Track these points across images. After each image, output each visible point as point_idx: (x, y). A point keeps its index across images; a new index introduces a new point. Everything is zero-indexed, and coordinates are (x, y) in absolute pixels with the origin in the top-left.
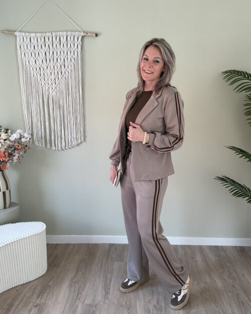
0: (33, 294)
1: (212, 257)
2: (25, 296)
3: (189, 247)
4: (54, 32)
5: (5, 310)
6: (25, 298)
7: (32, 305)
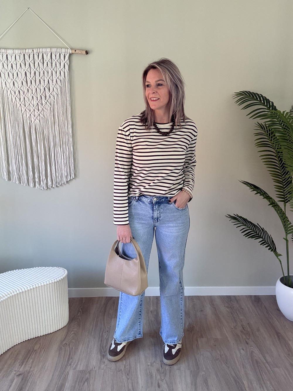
4: (35, 48)
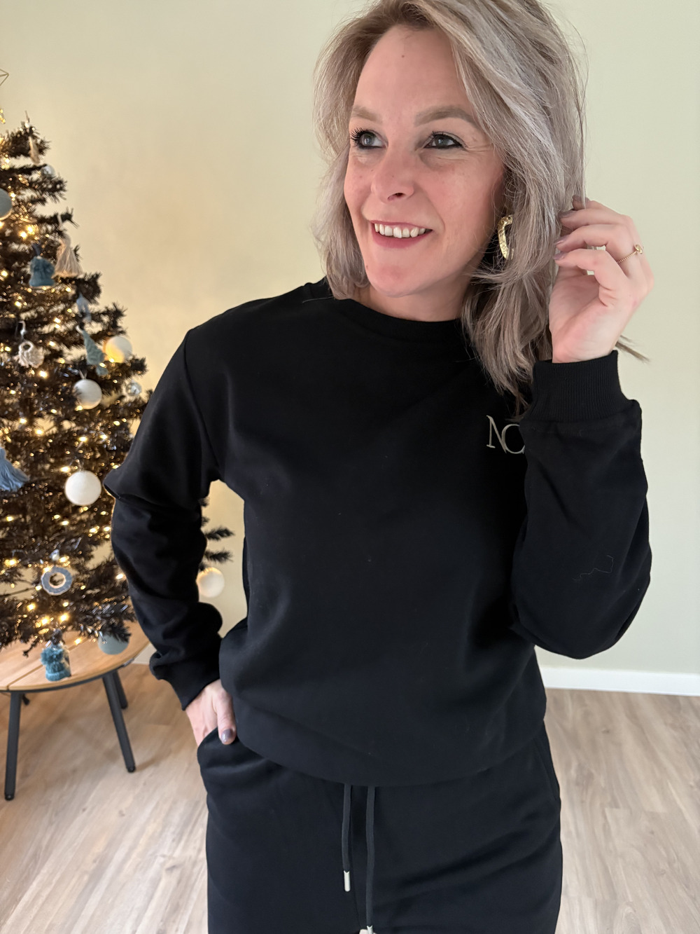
0: (165, 826)
1: (664, 732)
2: (142, 832)
3: (596, 695)
5: (86, 878)
6: (143, 841)
7: (162, 865)
